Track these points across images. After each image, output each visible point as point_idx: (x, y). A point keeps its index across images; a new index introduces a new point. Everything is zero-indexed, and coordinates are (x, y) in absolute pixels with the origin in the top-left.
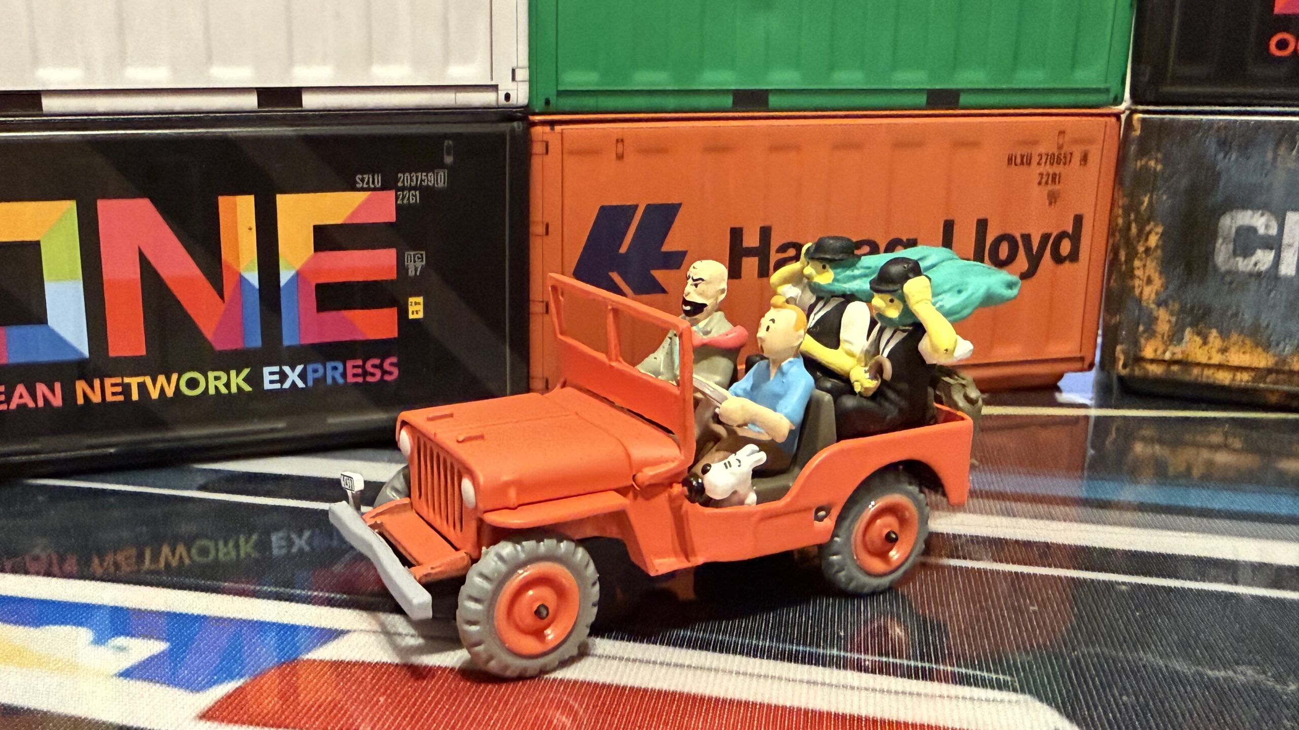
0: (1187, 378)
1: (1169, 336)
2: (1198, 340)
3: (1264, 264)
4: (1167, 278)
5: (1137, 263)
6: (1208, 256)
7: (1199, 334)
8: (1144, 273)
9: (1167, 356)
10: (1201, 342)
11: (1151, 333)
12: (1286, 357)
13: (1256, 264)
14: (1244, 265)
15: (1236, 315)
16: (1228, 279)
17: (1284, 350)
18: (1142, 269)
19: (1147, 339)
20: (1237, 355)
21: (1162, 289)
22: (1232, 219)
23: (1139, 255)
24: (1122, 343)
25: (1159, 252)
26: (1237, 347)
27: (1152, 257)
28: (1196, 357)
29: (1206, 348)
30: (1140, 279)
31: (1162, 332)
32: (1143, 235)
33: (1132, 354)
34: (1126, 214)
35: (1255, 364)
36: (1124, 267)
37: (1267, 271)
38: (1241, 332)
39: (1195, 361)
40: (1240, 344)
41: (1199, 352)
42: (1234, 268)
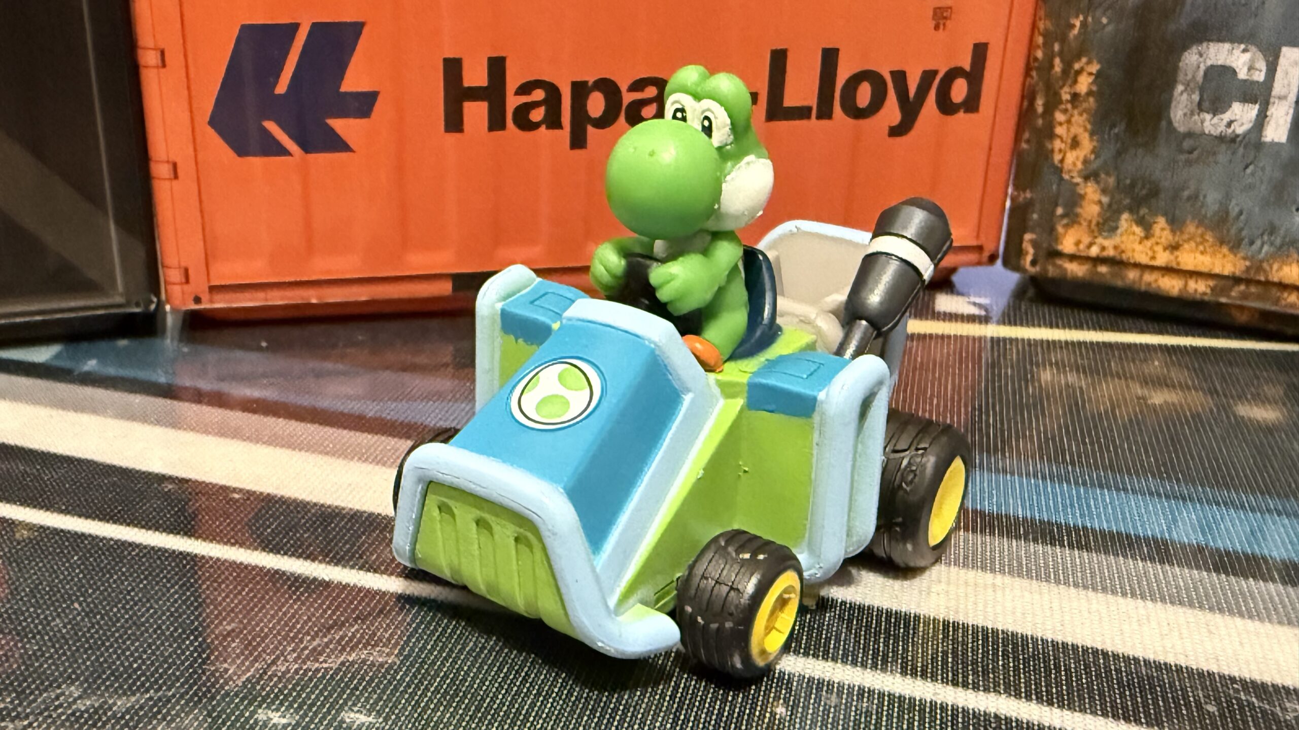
0: (1119, 283)
1: (1098, 224)
2: (1138, 230)
3: (1242, 124)
4: (1101, 141)
5: (1059, 117)
6: (1161, 110)
7: (1141, 222)
8: (1068, 130)
9: (1094, 251)
10: (1142, 234)
11: (1072, 218)
12: (1261, 261)
13: (1229, 124)
14: (1212, 124)
15: (1194, 197)
16: (1187, 144)
17: (1260, 251)
18: (1065, 126)
19: (1067, 226)
20: (1193, 255)
21: (1093, 157)
22: (1201, 55)
23: (1063, 107)
24: (1033, 231)
25: (1091, 100)
26: (1193, 244)
27: (1080, 109)
28: (1133, 257)
29: (1148, 243)
30: (1062, 141)
31: (1089, 218)
32: (1071, 76)
33: (1045, 245)
34: (1047, 45)
35: (1217, 270)
36: (1040, 122)
37: (1245, 136)
38: (1201, 222)
39: (1132, 261)
40: (1198, 240)
41: (1138, 247)
42: (1197, 129)
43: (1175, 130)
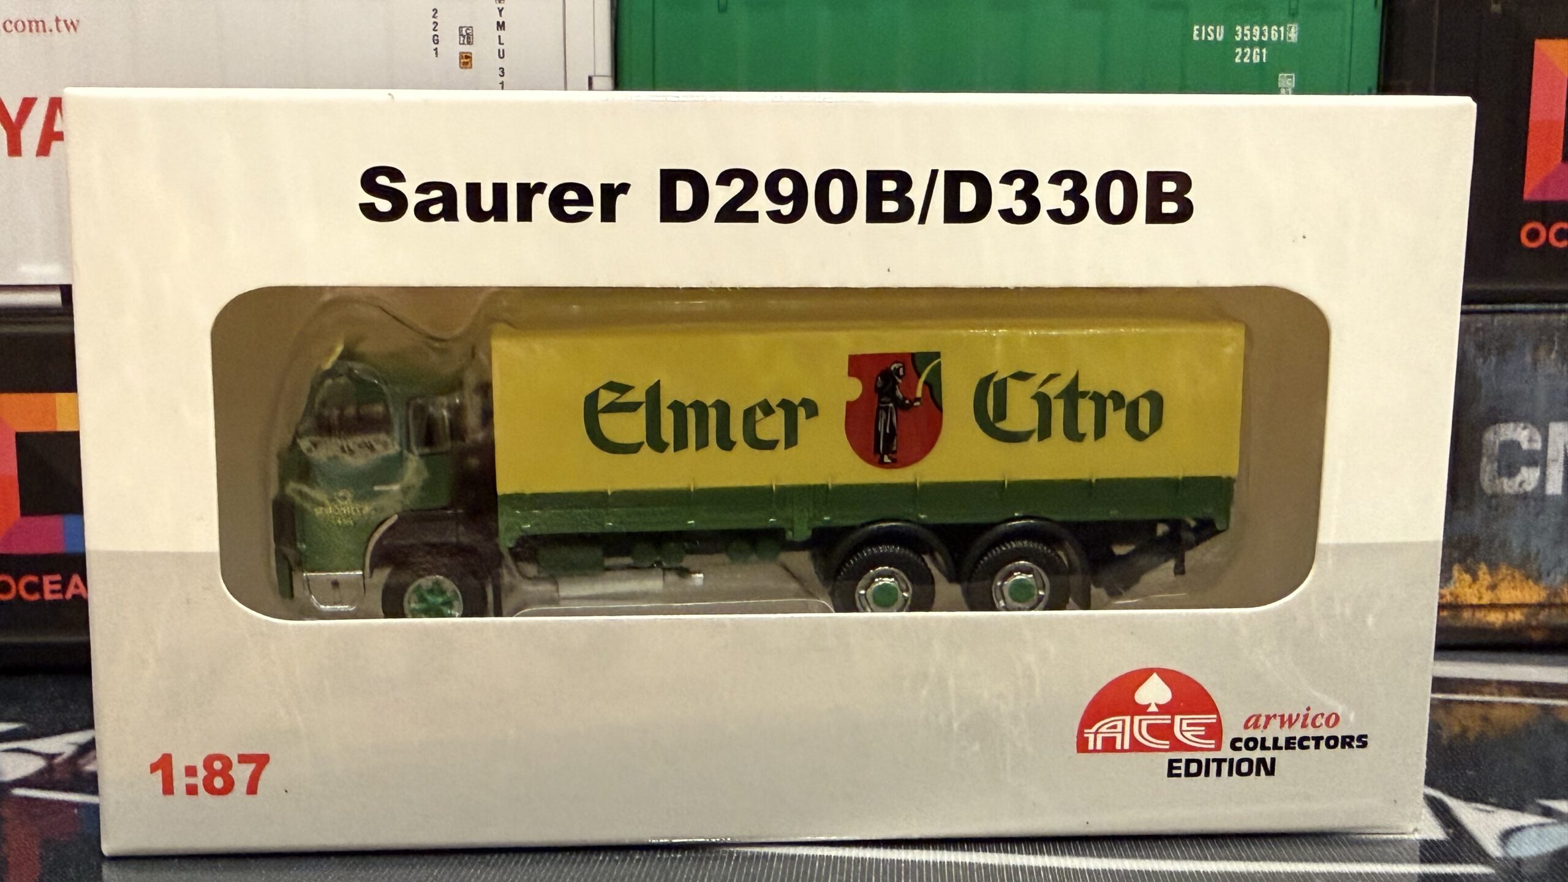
0: (1458, 624)
2: (1467, 578)
3: (1530, 484)
6: (1473, 478)
7: (1469, 570)
10: (1470, 580)
12: (1557, 588)
13: (1521, 485)
14: (1509, 486)
15: (1504, 544)
16: (1494, 503)
17: (1555, 580)
20: (1507, 592)
22: (1495, 434)
26: (1506, 582)
28: (1466, 600)
29: (1476, 587)
35: (1527, 600)
37: (1533, 491)
38: (1510, 565)
39: (1465, 603)
40: (1509, 578)
41: (1468, 591)
42: (1498, 490)
43: (1485, 494)
